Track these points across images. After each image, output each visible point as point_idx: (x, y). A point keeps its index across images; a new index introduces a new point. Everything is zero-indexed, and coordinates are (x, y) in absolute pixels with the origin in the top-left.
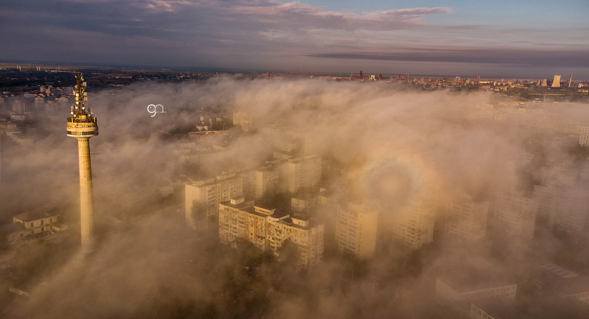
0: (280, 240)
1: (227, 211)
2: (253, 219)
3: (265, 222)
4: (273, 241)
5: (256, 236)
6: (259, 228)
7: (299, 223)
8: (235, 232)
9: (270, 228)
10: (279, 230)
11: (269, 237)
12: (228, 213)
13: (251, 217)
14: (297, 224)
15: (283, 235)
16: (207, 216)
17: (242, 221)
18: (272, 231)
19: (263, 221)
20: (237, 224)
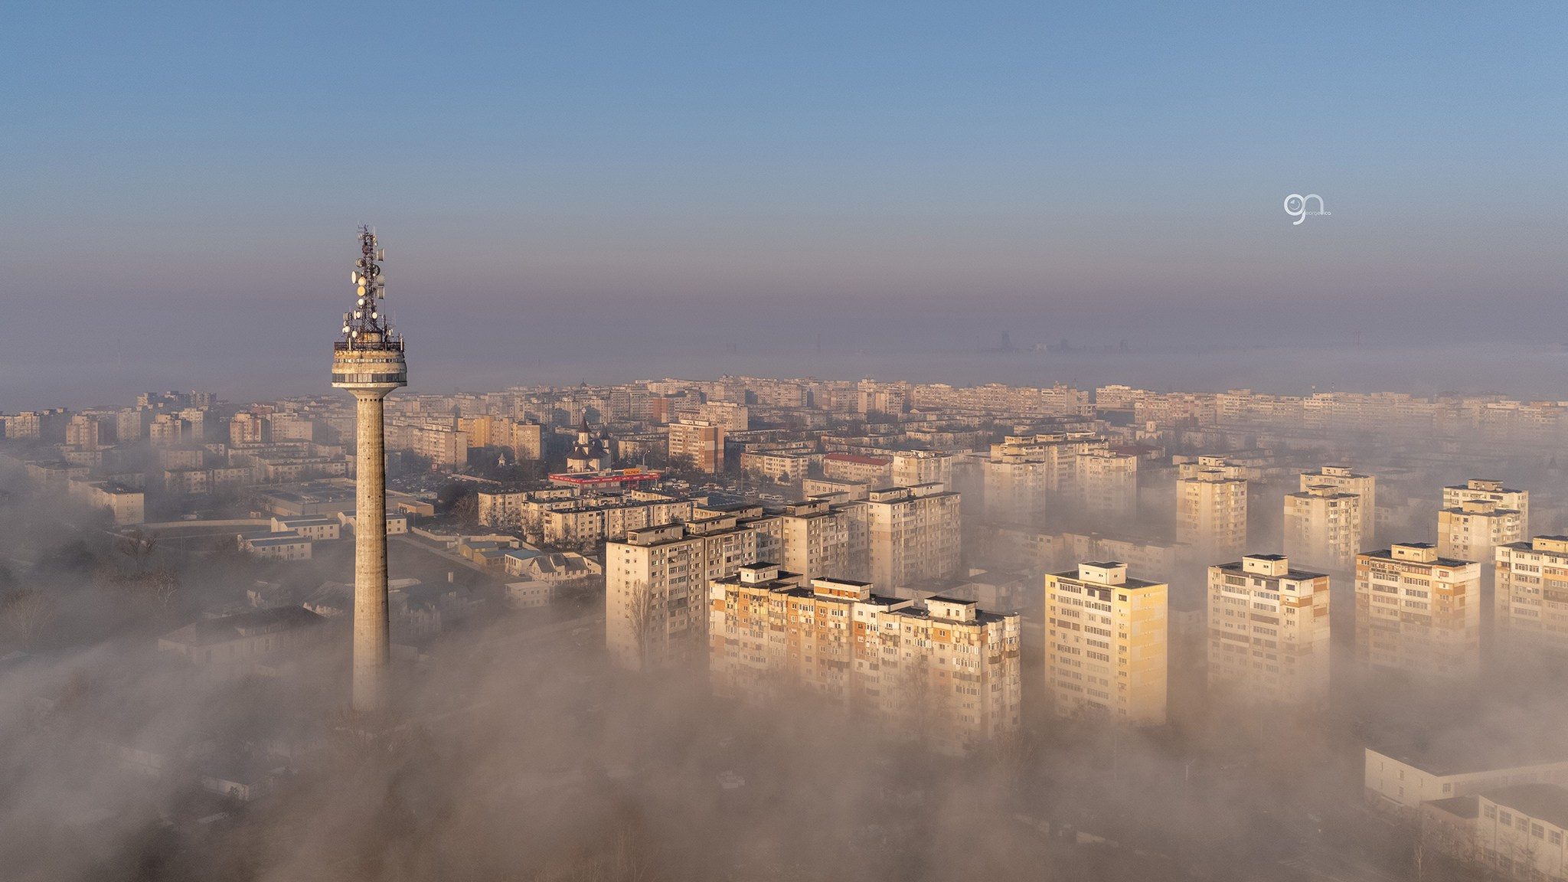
0: (895, 664)
1: (735, 601)
2: (812, 614)
3: (847, 619)
4: (873, 673)
5: (823, 662)
6: (831, 638)
7: (948, 614)
8: (758, 660)
9: (862, 638)
10: (891, 637)
11: (861, 665)
12: (736, 604)
13: (805, 609)
14: (942, 616)
15: (902, 649)
16: (668, 632)
17: (780, 624)
18: (868, 645)
19: (842, 615)
20: (765, 635)
